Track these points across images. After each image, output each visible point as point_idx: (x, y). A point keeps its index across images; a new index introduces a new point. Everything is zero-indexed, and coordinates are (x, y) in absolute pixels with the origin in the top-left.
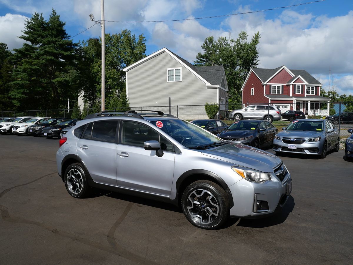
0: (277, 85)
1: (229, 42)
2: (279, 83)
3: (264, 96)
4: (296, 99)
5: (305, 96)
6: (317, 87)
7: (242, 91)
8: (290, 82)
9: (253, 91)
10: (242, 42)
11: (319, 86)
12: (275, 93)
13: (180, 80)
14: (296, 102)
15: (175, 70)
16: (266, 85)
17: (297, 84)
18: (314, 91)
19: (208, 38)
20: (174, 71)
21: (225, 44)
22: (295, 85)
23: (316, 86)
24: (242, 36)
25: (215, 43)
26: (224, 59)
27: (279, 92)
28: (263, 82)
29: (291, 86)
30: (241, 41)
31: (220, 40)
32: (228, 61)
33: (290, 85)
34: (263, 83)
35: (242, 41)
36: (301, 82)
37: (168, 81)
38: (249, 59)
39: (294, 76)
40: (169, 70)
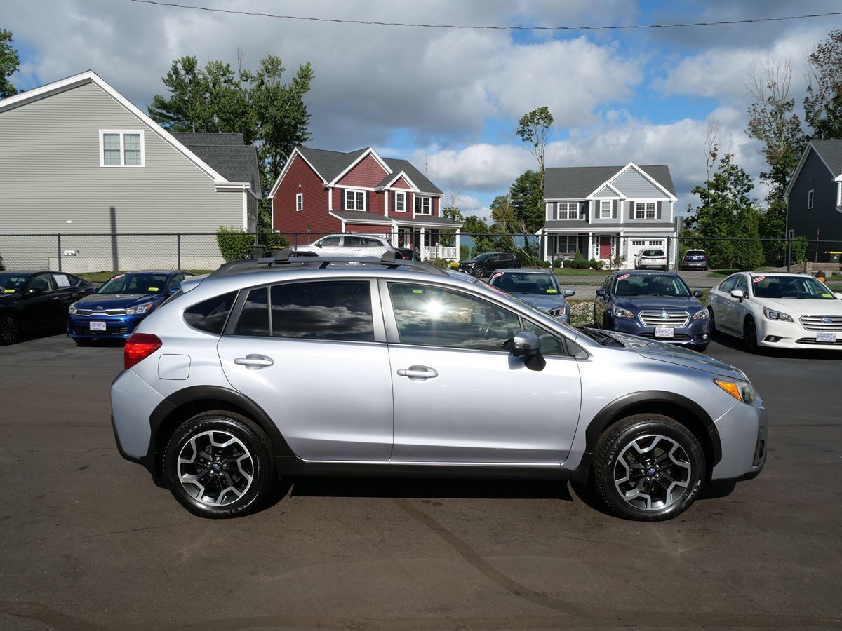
0: (356, 189)
1: (236, 78)
2: (361, 186)
3: (330, 213)
4: (397, 222)
5: (414, 217)
6: (435, 200)
7: (271, 199)
8: (385, 185)
9: (300, 200)
10: (270, 82)
11: (438, 198)
12: (353, 208)
13: (140, 164)
14: (396, 230)
15: (125, 135)
16: (333, 188)
17: (398, 191)
18: (428, 207)
19: (182, 58)
20: (122, 137)
21: (225, 82)
22: (393, 192)
23: (432, 197)
24: (270, 67)
25: (200, 77)
26: (226, 119)
27: (360, 205)
28: (327, 181)
29: (386, 193)
30: (266, 79)
31: (213, 69)
32: (234, 125)
33: (383, 192)
34: (325, 183)
35: (269, 79)
36: (406, 186)
37: (102, 165)
38: (289, 124)
39: (391, 172)
40: (105, 135)
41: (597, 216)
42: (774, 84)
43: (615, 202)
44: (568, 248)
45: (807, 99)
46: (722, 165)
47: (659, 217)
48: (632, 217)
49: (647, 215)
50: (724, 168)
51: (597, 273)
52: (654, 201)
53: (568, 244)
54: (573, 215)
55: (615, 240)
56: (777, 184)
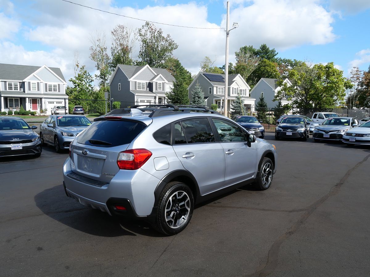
41: (29, 89)
42: (99, 40)
43: (38, 83)
44: (14, 105)
45: (112, 48)
46: (81, 70)
47: (59, 91)
48: (46, 91)
49: (54, 90)
50: (82, 72)
51: (34, 117)
52: (57, 84)
53: (14, 103)
54: (16, 88)
55: (39, 101)
56: (102, 80)
